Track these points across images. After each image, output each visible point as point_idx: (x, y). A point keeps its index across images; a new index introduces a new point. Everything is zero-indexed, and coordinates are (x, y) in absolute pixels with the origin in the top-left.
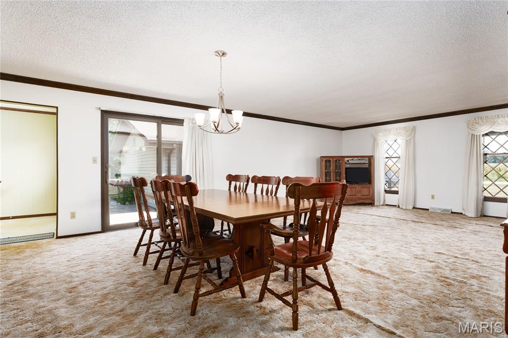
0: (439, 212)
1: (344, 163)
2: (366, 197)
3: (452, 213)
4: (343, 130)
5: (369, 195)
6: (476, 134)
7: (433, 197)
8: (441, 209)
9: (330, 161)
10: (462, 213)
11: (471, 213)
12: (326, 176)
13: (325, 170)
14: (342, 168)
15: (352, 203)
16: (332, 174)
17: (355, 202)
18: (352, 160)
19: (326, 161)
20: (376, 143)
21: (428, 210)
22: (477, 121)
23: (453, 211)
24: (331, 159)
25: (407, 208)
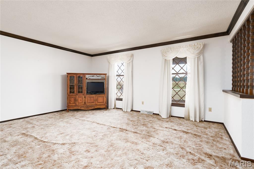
0: (146, 113)
1: (85, 79)
2: (101, 104)
3: (154, 114)
4: (92, 56)
5: (103, 102)
6: (167, 59)
7: (143, 103)
8: (147, 111)
9: (74, 77)
10: (159, 114)
11: (164, 115)
12: (71, 88)
13: (70, 83)
14: (83, 83)
15: (91, 108)
16: (75, 87)
17: (93, 108)
18: (93, 76)
19: (71, 77)
20: (110, 65)
21: (140, 112)
22: (168, 50)
23: (154, 113)
24: (75, 76)
25: (127, 111)
